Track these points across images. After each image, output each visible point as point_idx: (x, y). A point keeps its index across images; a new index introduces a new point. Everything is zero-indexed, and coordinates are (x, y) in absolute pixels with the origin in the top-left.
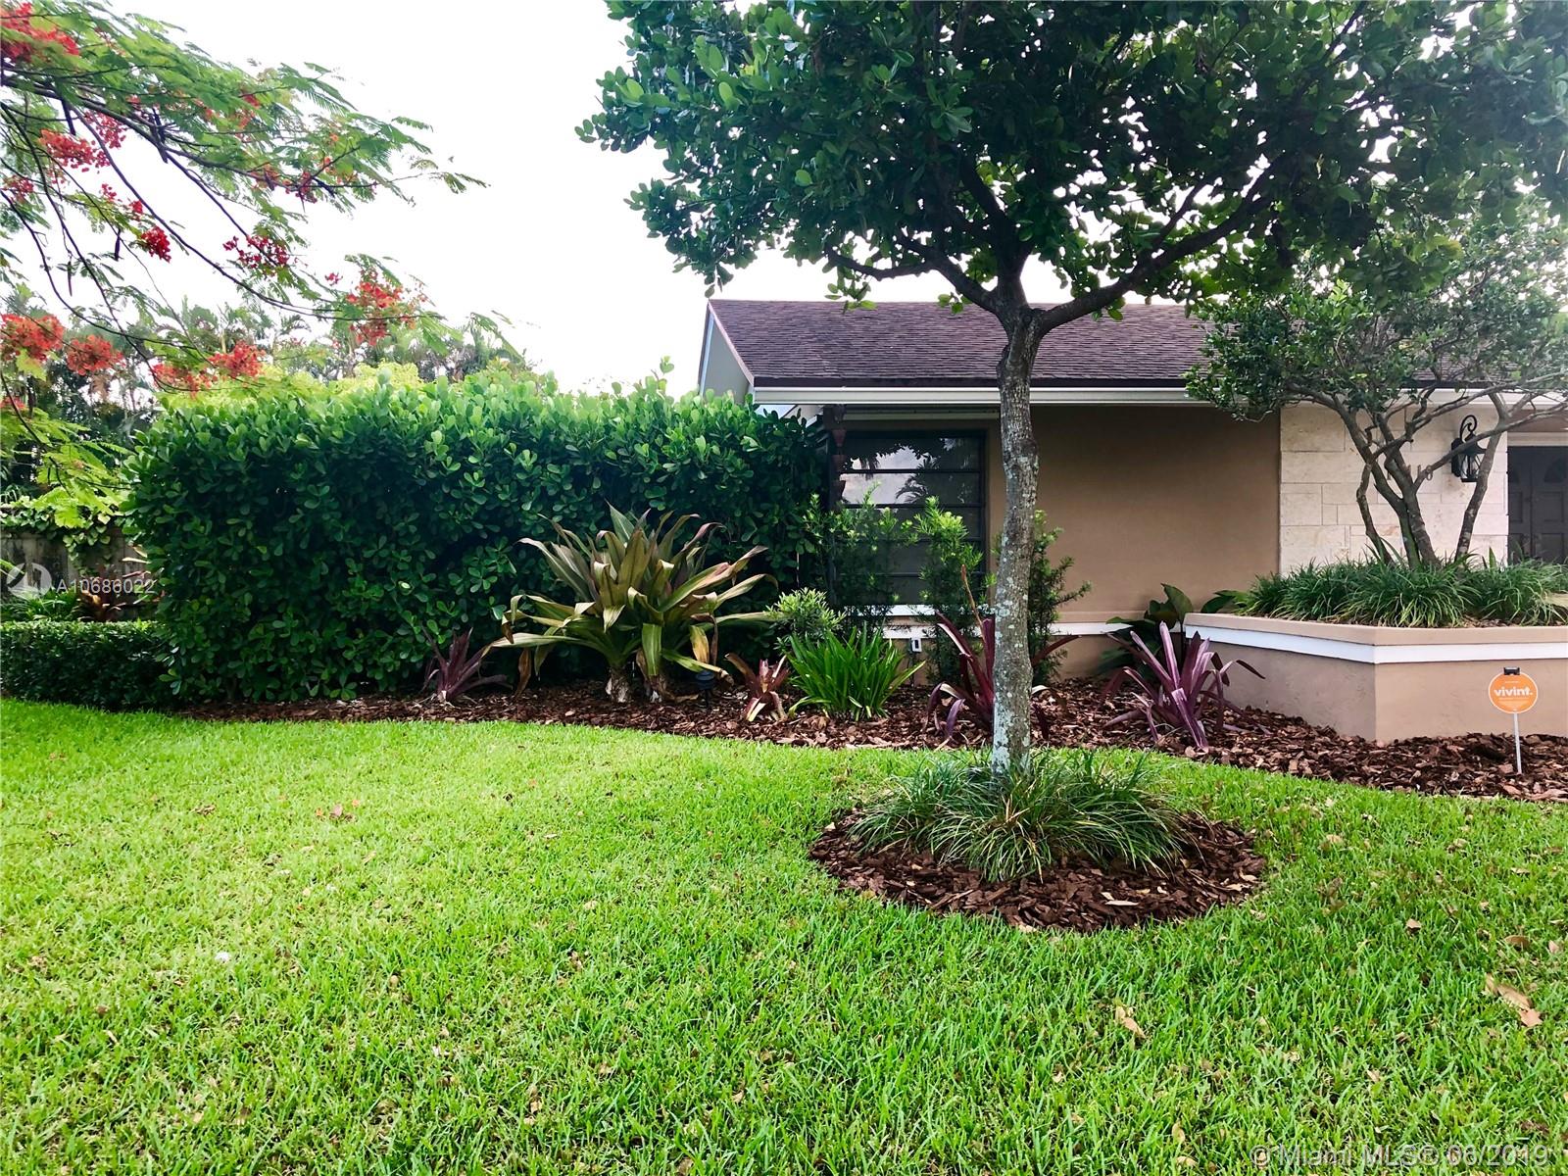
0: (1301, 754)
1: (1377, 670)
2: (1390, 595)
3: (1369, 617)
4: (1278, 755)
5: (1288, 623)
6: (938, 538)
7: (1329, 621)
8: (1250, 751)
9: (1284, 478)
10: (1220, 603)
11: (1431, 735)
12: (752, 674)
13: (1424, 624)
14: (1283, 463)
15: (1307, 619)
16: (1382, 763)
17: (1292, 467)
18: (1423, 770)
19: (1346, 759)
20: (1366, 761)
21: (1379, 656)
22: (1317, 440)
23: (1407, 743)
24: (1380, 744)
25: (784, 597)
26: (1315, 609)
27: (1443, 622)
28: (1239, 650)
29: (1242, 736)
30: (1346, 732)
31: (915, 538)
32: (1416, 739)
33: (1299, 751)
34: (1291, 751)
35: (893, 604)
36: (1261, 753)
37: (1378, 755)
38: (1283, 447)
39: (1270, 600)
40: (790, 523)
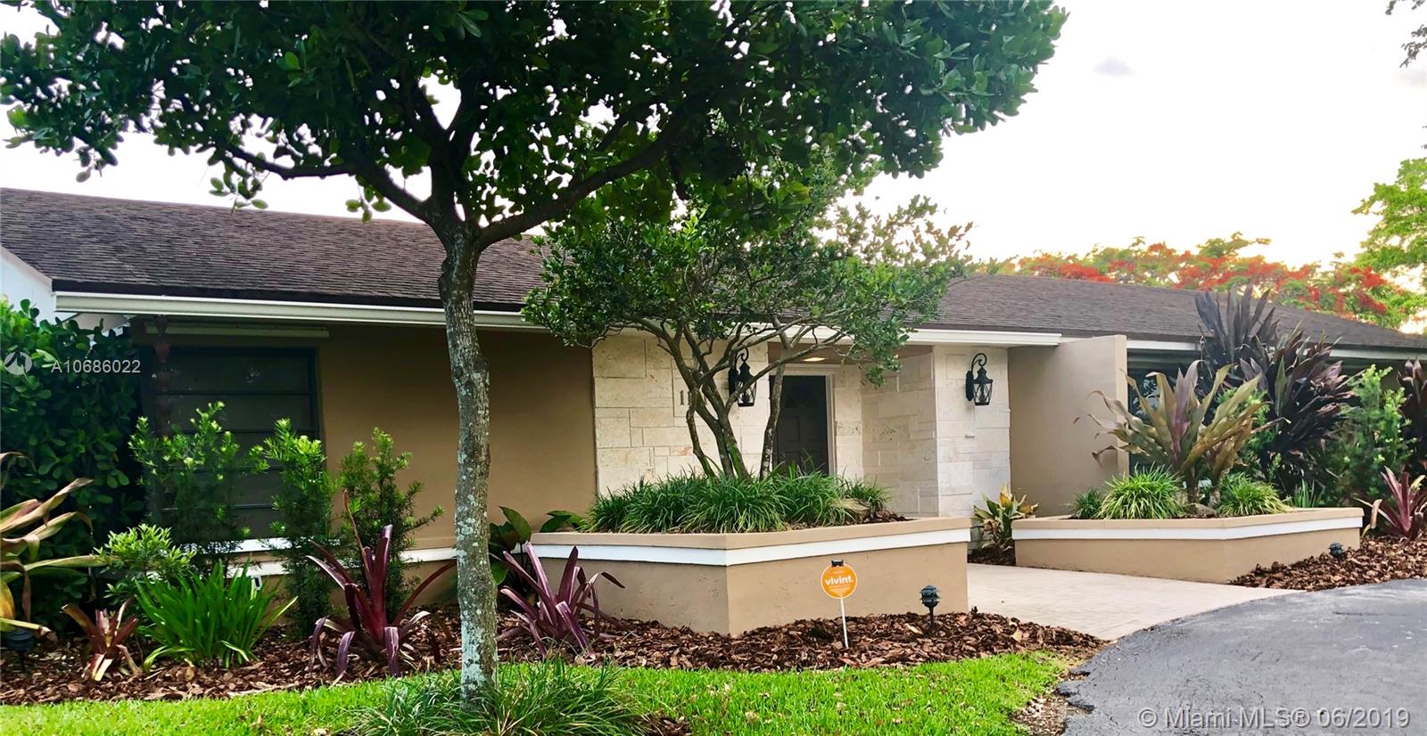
0: (677, 651)
1: (728, 570)
2: (725, 505)
3: (711, 525)
4: (657, 654)
5: (638, 537)
6: (292, 464)
7: (672, 531)
8: (632, 653)
9: (598, 402)
10: (557, 523)
11: (770, 625)
12: (92, 626)
13: (757, 529)
14: (597, 389)
15: (653, 532)
16: (745, 651)
17: (604, 391)
18: (779, 653)
19: (716, 650)
20: (732, 651)
21: (729, 558)
22: (623, 366)
23: (753, 633)
24: (734, 636)
25: (113, 536)
26: (659, 522)
27: (771, 527)
28: (602, 564)
29: (618, 642)
30: (703, 628)
31: (265, 465)
32: (761, 630)
33: (675, 648)
34: (667, 649)
35: (242, 538)
36: (642, 654)
37: (739, 645)
38: (596, 373)
39: (612, 517)
40: (99, 452)
